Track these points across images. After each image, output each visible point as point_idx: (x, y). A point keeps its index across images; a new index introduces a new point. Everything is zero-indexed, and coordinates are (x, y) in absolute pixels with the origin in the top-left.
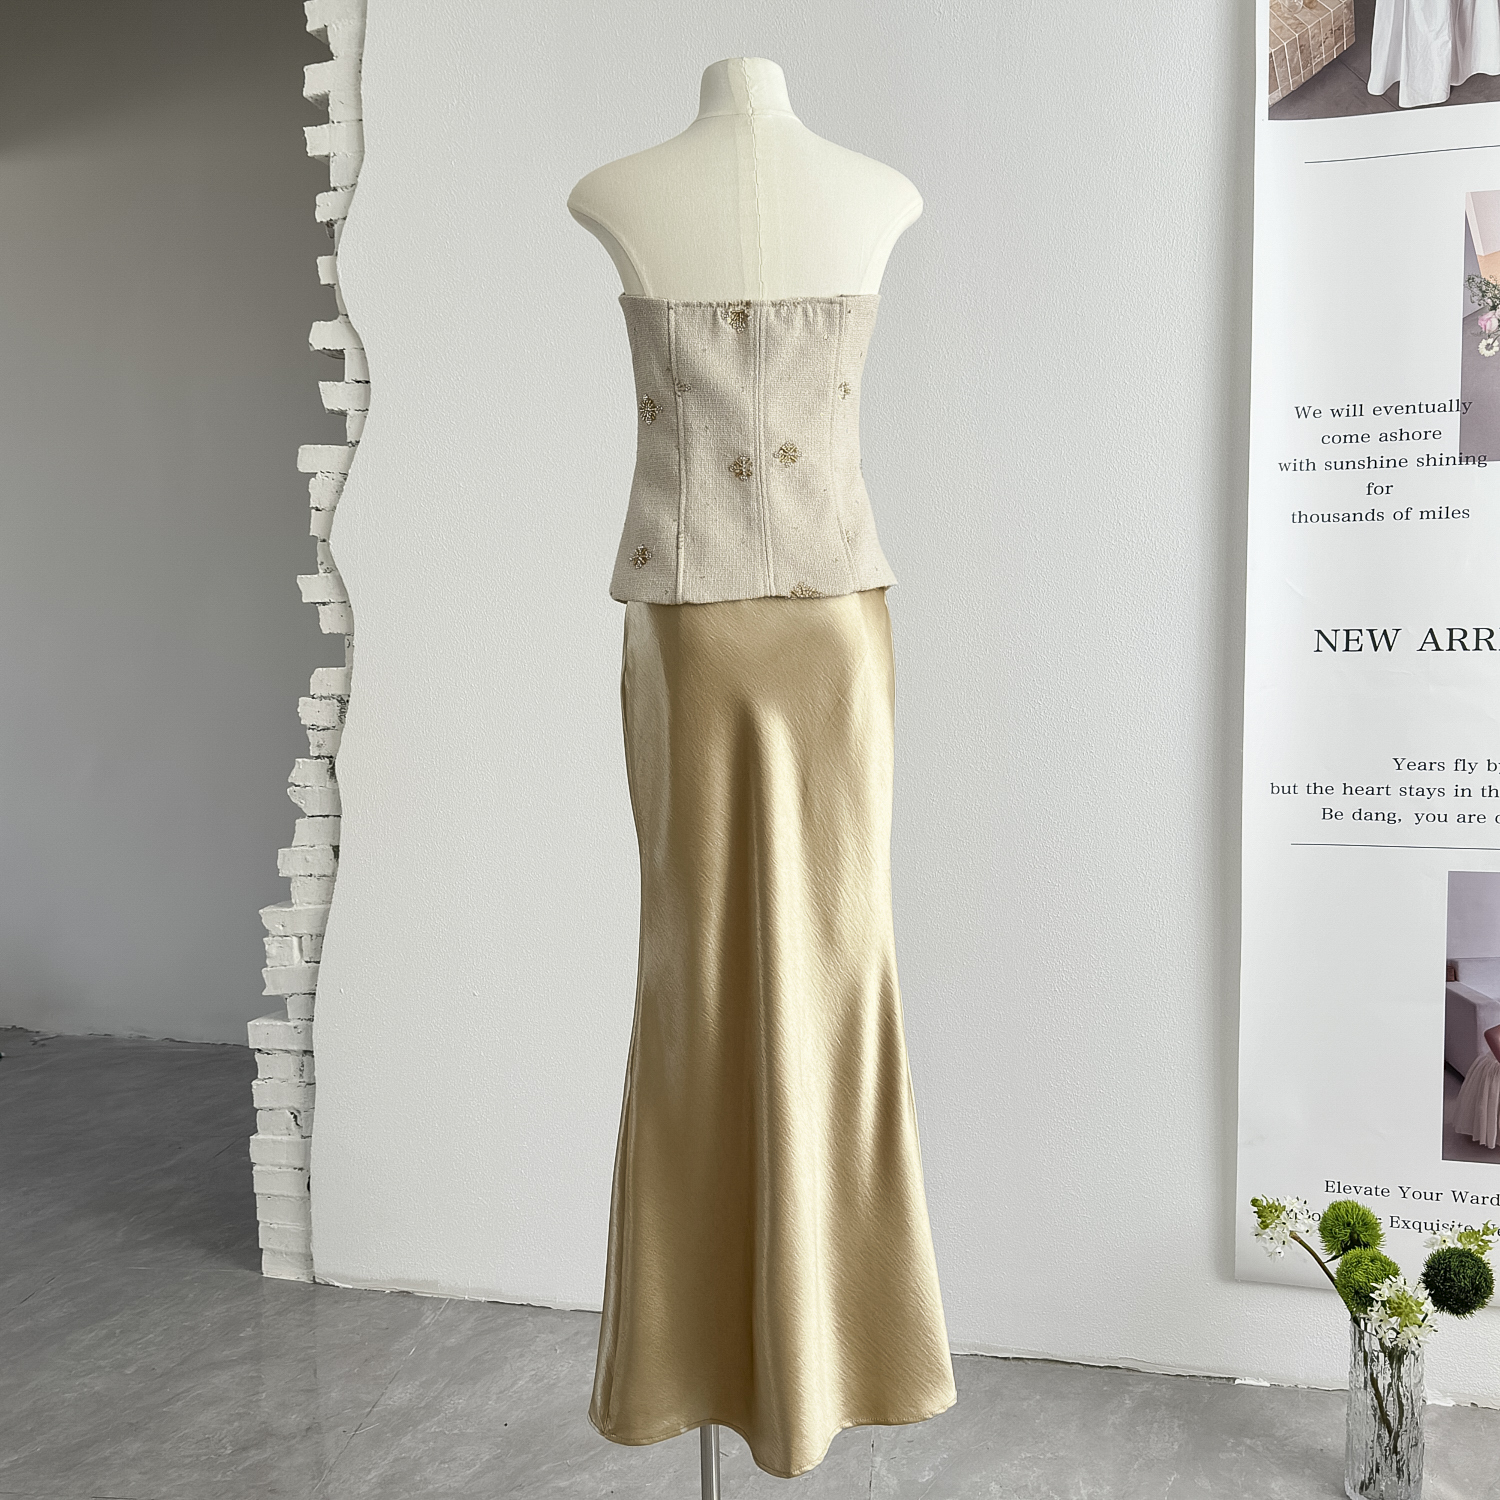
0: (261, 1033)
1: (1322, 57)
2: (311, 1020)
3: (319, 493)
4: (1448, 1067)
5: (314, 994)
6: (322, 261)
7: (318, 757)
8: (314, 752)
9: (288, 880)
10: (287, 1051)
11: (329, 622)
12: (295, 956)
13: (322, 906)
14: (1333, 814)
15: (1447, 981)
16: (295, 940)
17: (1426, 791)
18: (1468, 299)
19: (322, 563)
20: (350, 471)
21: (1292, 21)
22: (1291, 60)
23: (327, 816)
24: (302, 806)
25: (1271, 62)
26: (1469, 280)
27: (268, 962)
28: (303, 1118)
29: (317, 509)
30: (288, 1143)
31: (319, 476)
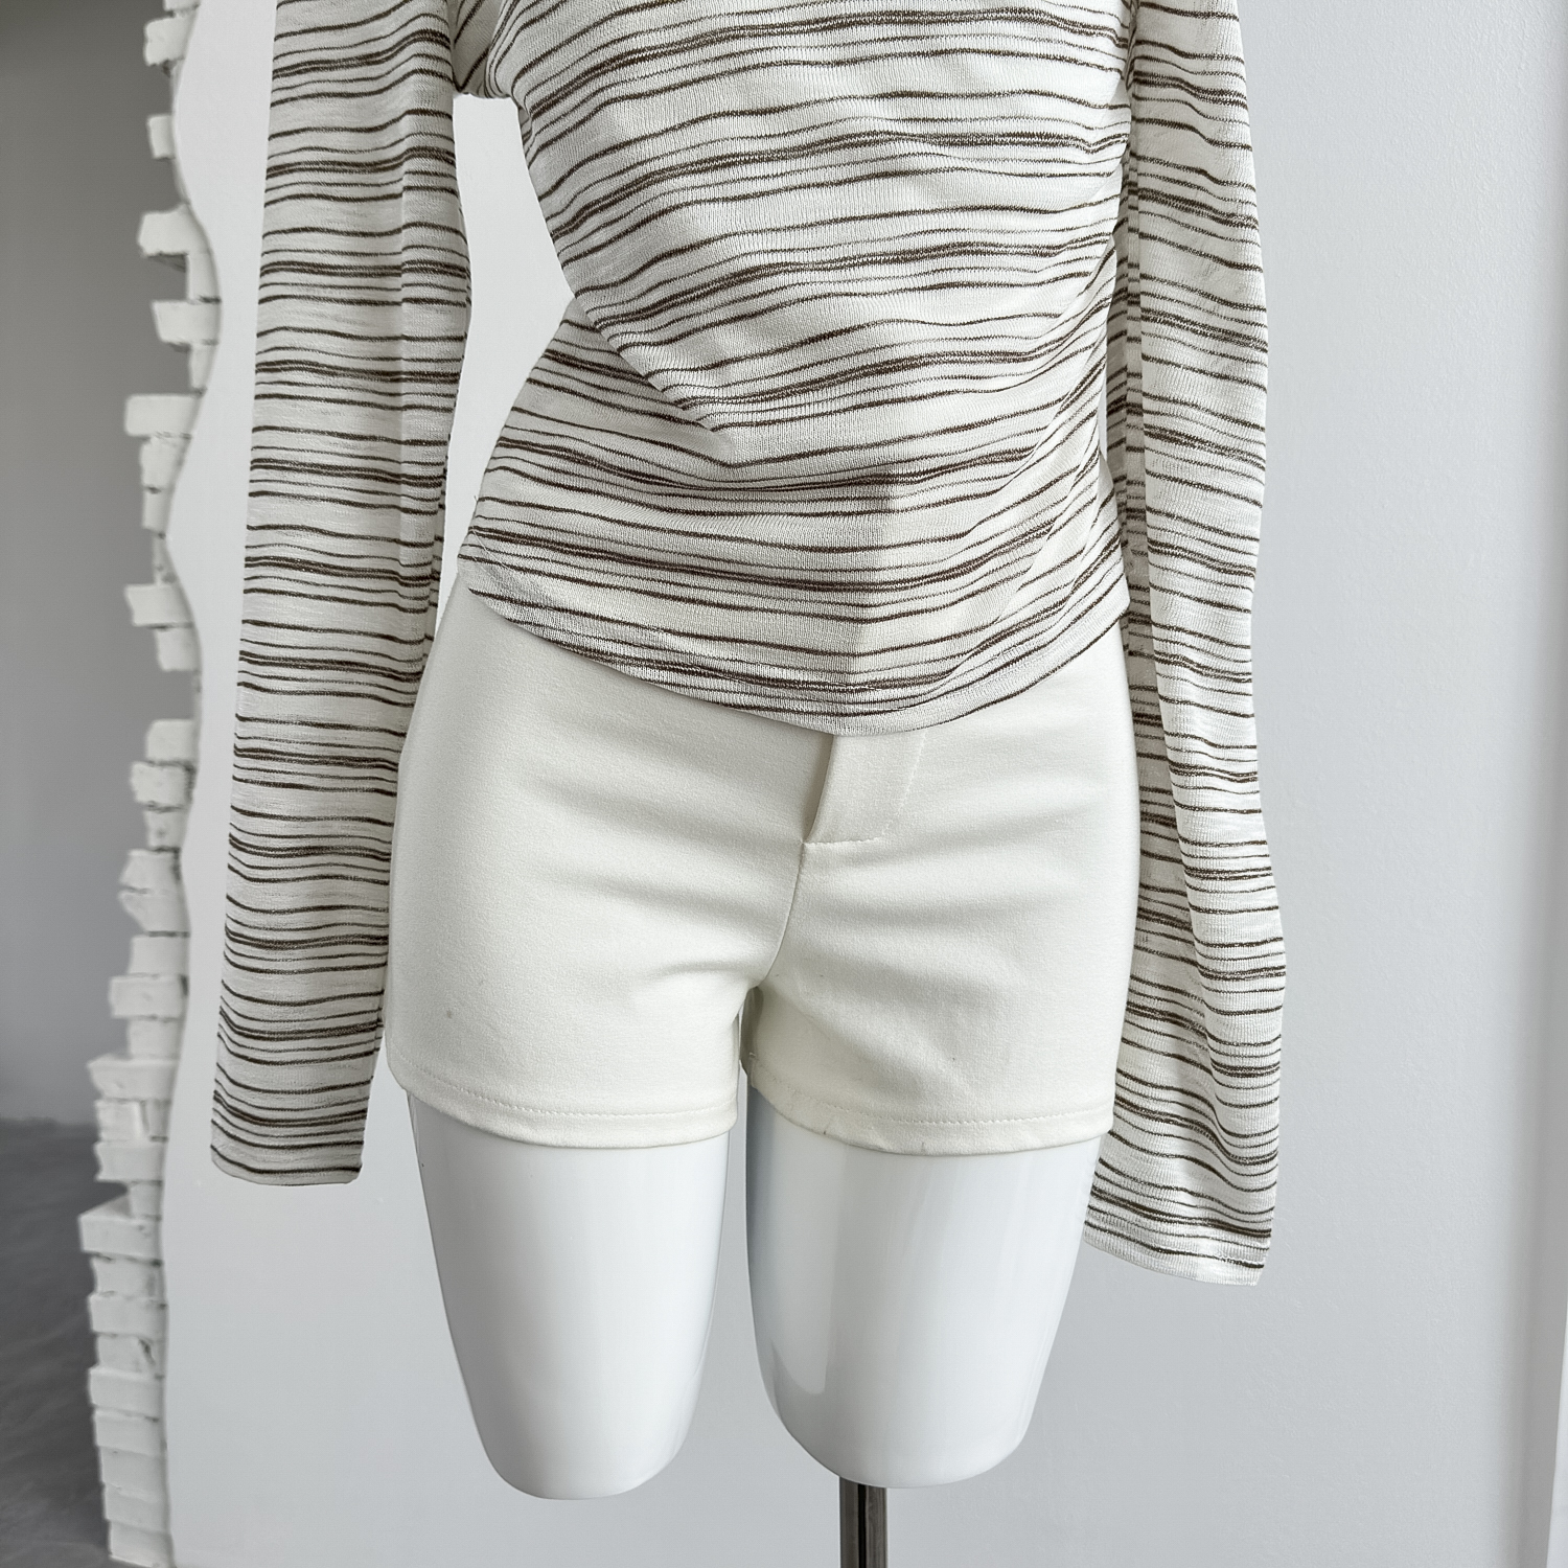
0: (97, 1228)
2: (158, 1218)
3: (153, 464)
5: (161, 1183)
6: (155, 123)
7: (160, 850)
8: (154, 842)
9: (123, 1024)
11: (170, 654)
12: (136, 1129)
13: (168, 1063)
16: (135, 1108)
19: (160, 569)
20: (194, 433)
23: (172, 934)
24: (140, 918)
27: (103, 1135)
28: (153, 1348)
29: (153, 490)
30: (137, 1383)
31: (154, 440)
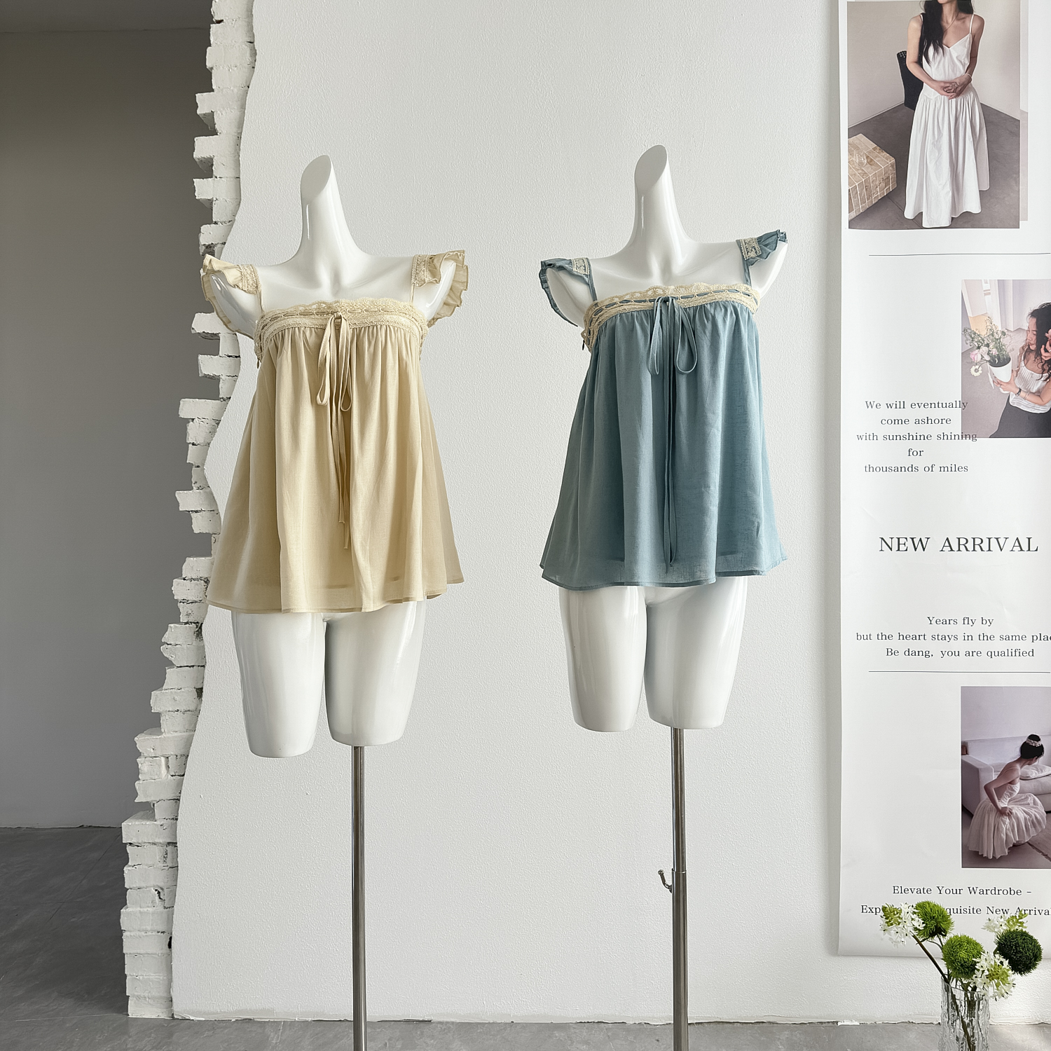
0: (132, 830)
1: (879, 194)
3: (195, 433)
4: (964, 809)
5: (179, 800)
7: (186, 623)
8: (184, 619)
10: (154, 844)
11: (200, 525)
12: (162, 772)
13: (188, 734)
14: (893, 652)
15: (962, 754)
16: (163, 759)
17: (947, 637)
18: (964, 342)
19: (196, 482)
20: (222, 418)
21: (860, 171)
22: (860, 194)
23: (192, 666)
24: (172, 659)
25: (849, 194)
26: (965, 330)
27: (140, 777)
29: (193, 444)
30: (153, 914)
31: (197, 421)
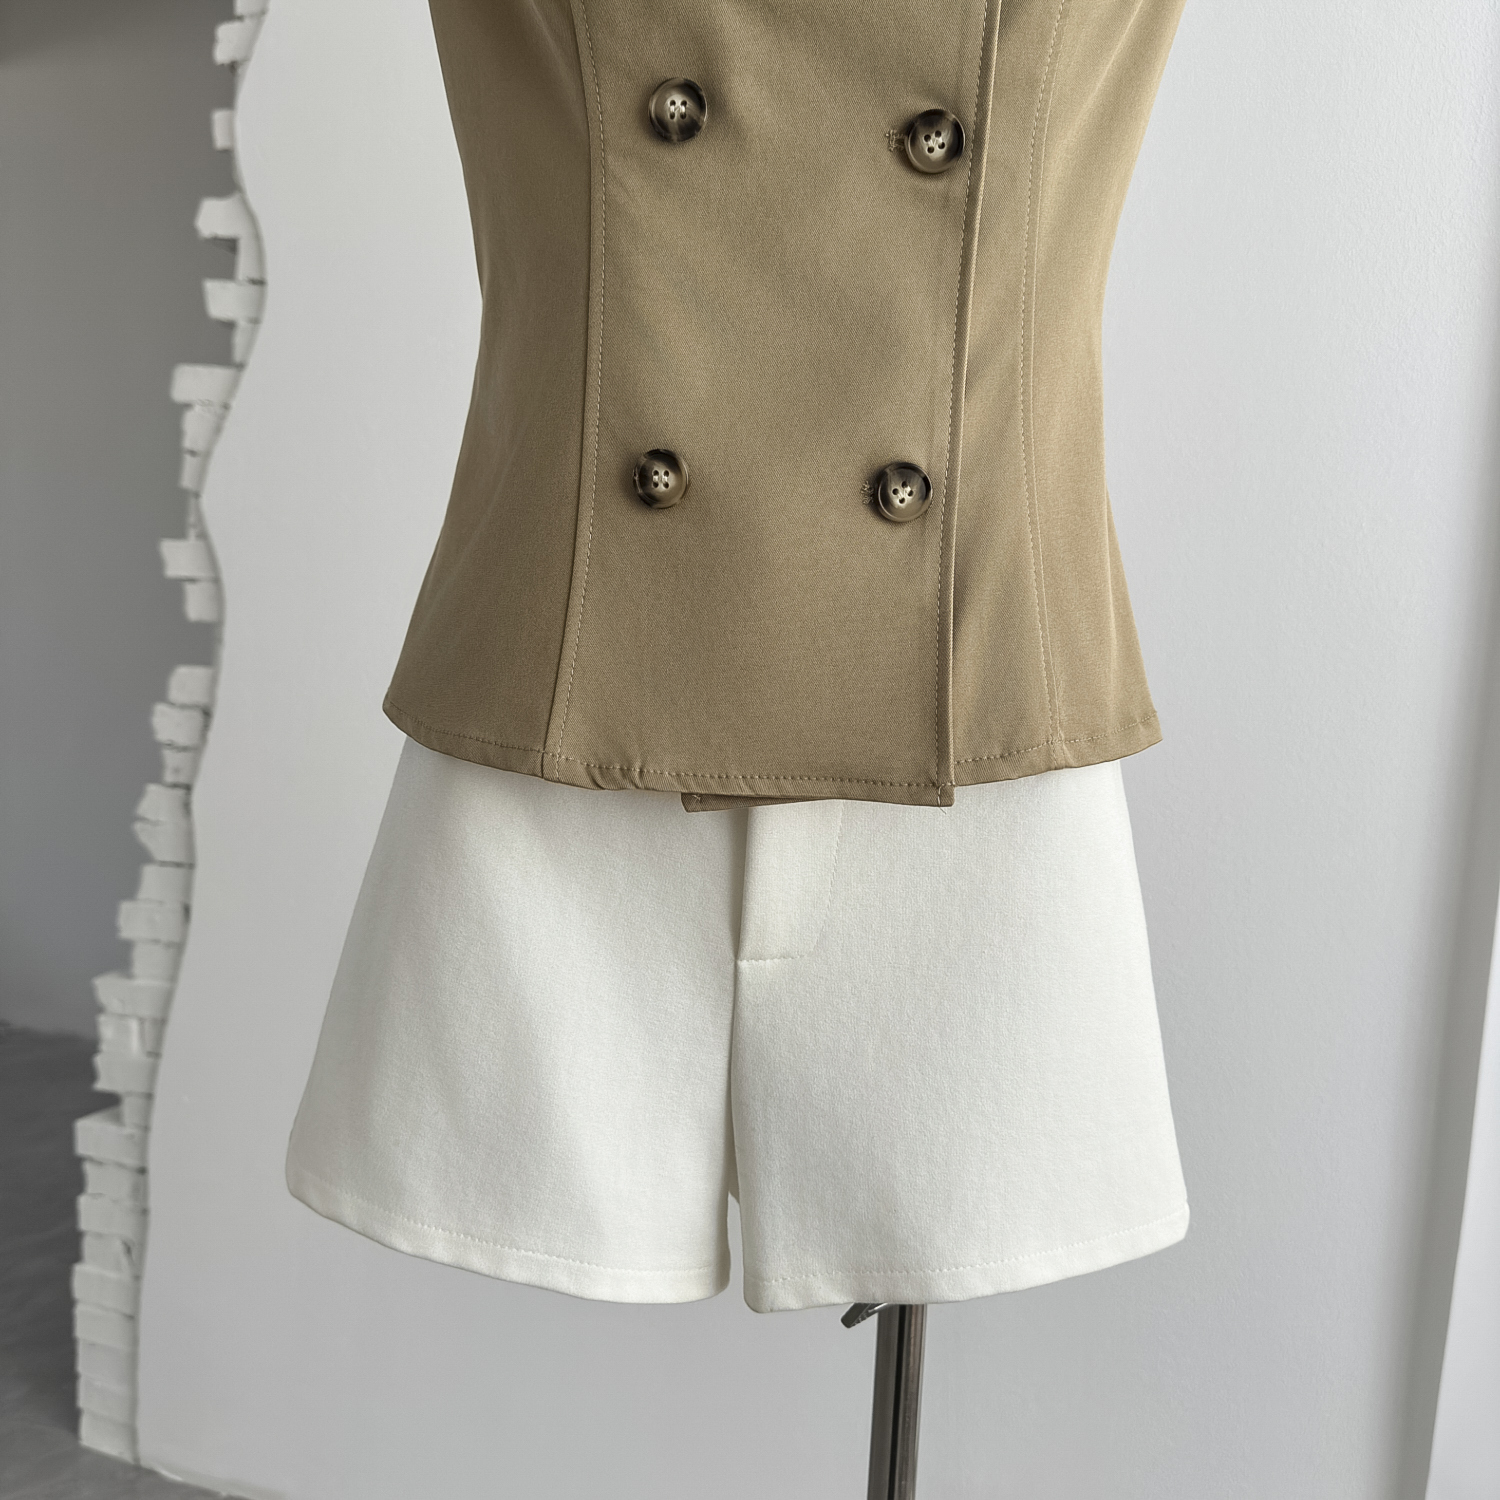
0: (92, 1135)
2: (147, 1129)
3: (194, 430)
5: (152, 1096)
6: (219, 117)
7: (175, 786)
8: (169, 777)
11: (196, 607)
12: (134, 1044)
16: (134, 1025)
19: (194, 526)
20: (234, 404)
23: (178, 865)
24: (151, 848)
29: (193, 453)
30: (117, 1281)
31: (197, 408)
